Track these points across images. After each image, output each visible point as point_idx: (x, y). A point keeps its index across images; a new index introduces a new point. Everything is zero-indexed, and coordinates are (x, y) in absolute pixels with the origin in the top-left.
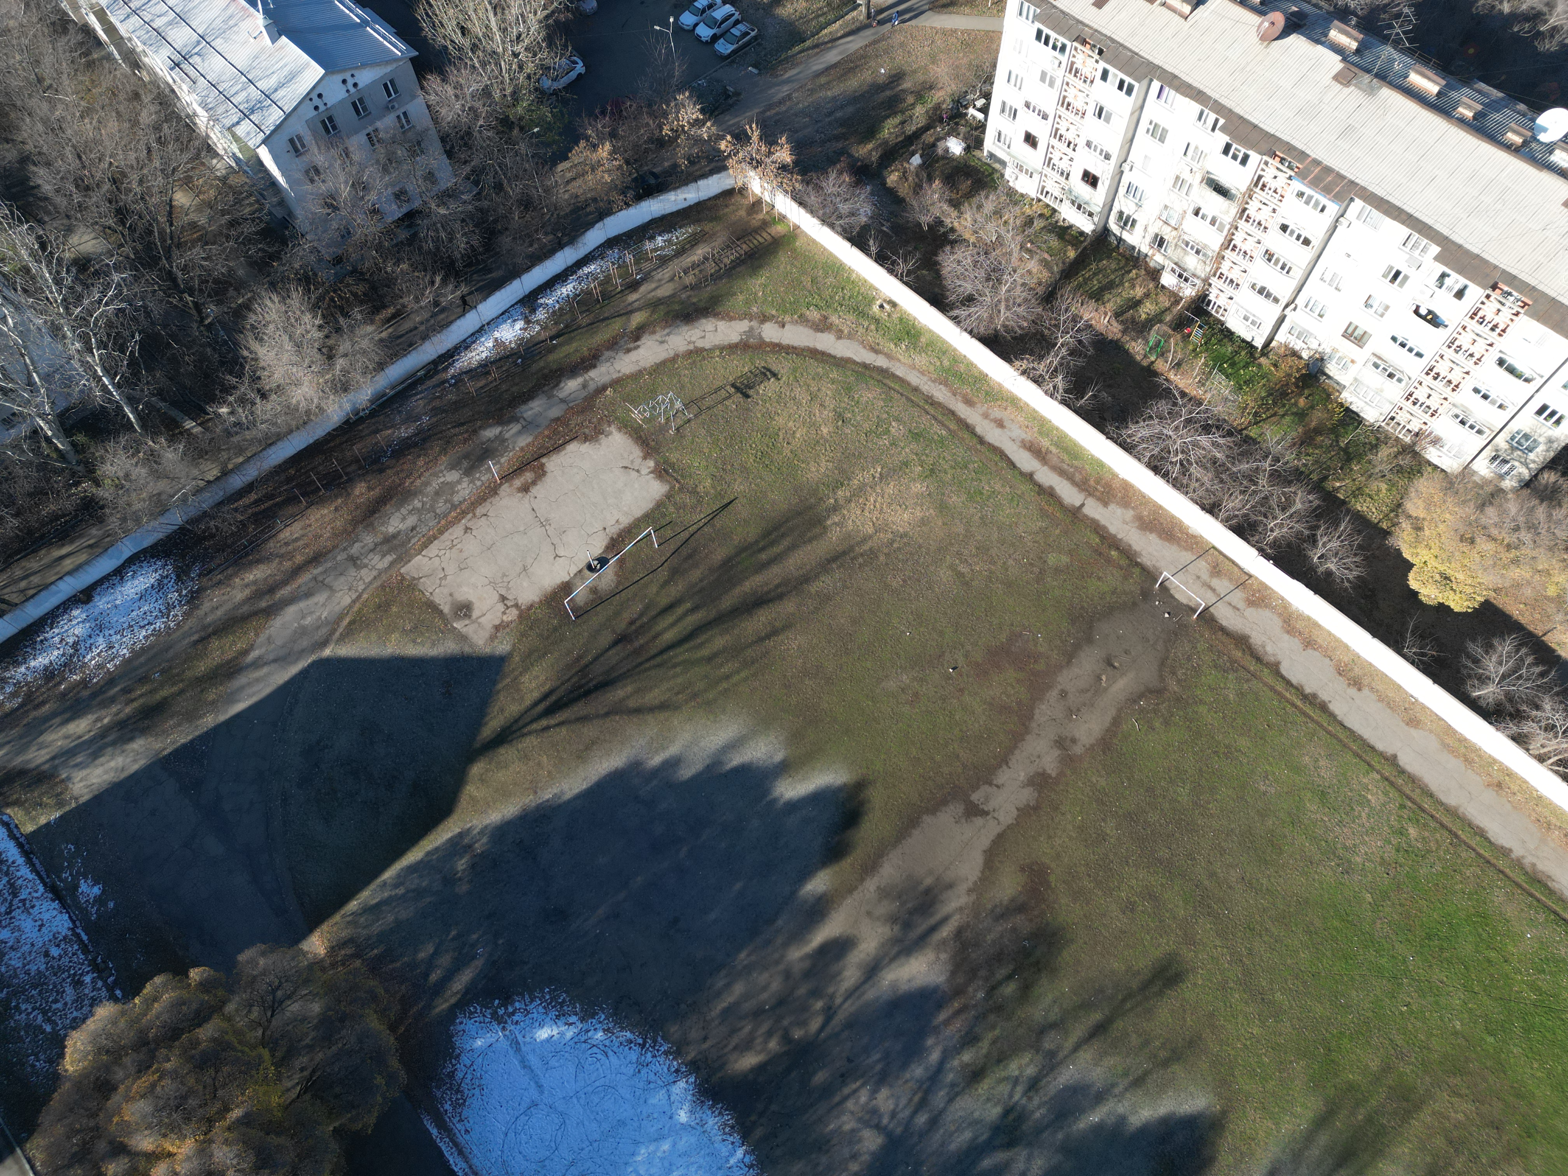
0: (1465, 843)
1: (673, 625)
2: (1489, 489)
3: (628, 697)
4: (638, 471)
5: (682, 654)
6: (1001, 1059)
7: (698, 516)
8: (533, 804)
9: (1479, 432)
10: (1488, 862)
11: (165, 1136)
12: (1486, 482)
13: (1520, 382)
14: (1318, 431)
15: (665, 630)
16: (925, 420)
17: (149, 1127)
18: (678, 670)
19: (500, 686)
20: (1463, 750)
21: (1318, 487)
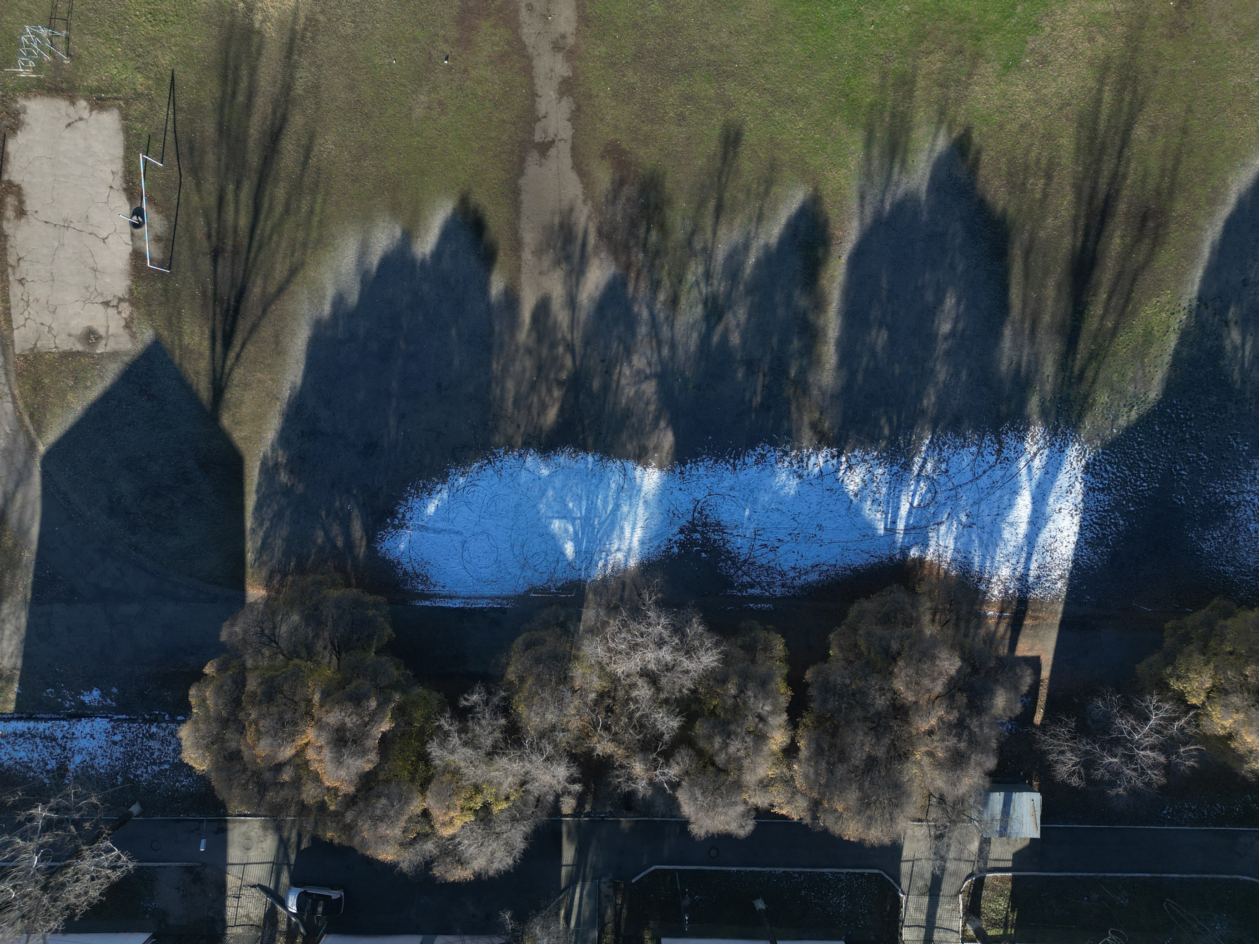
1: (237, 211)
3: (265, 288)
4: (81, 119)
5: (266, 226)
6: (680, 279)
7: (163, 111)
11: (293, 741)
15: (236, 219)
17: (280, 746)
18: (275, 238)
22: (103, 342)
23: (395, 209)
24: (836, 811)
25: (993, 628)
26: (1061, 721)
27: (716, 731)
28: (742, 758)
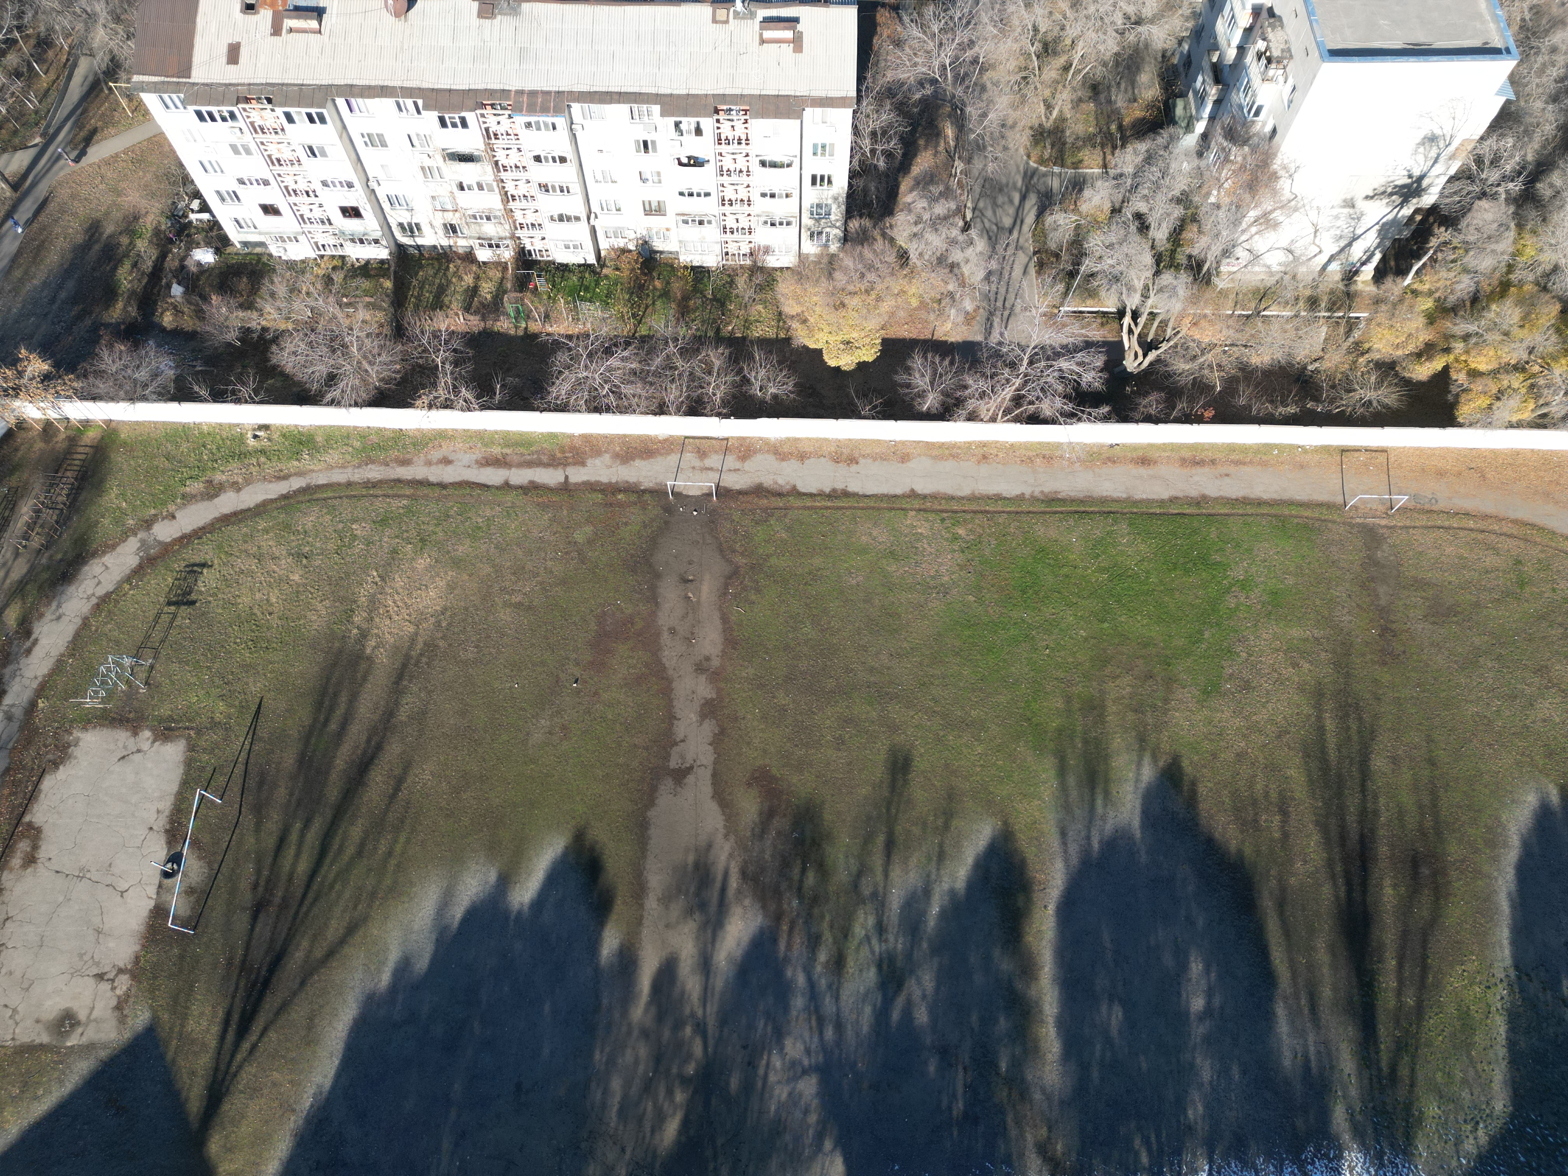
0: (995, 512)
1: (298, 855)
2: (825, 260)
3: (310, 952)
4: (139, 751)
5: (329, 871)
6: (845, 933)
7: (238, 741)
8: (301, 1122)
9: (788, 224)
10: (1017, 513)
12: (820, 256)
13: (786, 169)
14: (686, 298)
15: (294, 865)
16: (378, 503)
18: (337, 887)
19: (170, 1055)
20: (947, 452)
21: (719, 340)
22: (80, 1030)
23: (492, 848)
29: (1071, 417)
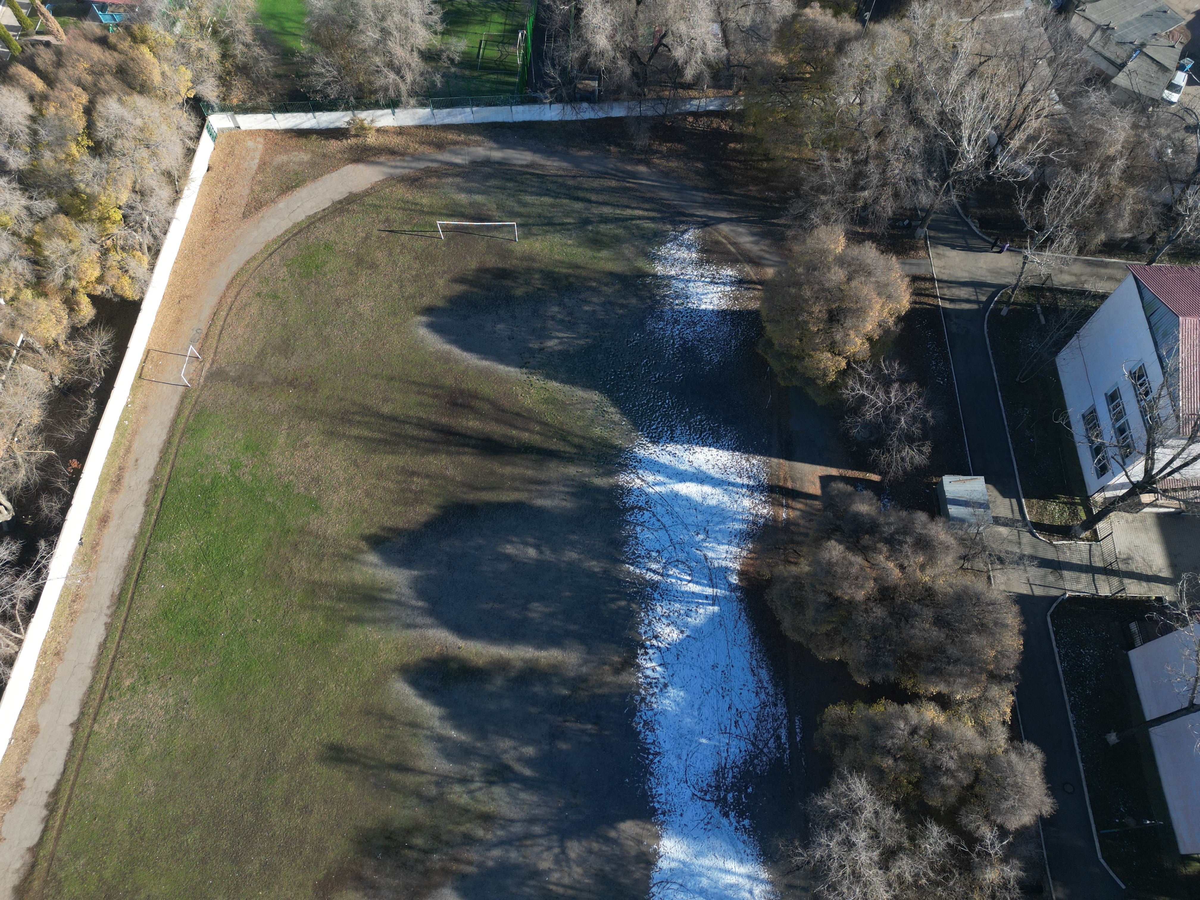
0: (117, 650)
6: (465, 811)
10: (123, 631)
24: (995, 657)
25: (798, 513)
26: (874, 460)
27: (935, 782)
28: (959, 753)
29: (40, 574)
